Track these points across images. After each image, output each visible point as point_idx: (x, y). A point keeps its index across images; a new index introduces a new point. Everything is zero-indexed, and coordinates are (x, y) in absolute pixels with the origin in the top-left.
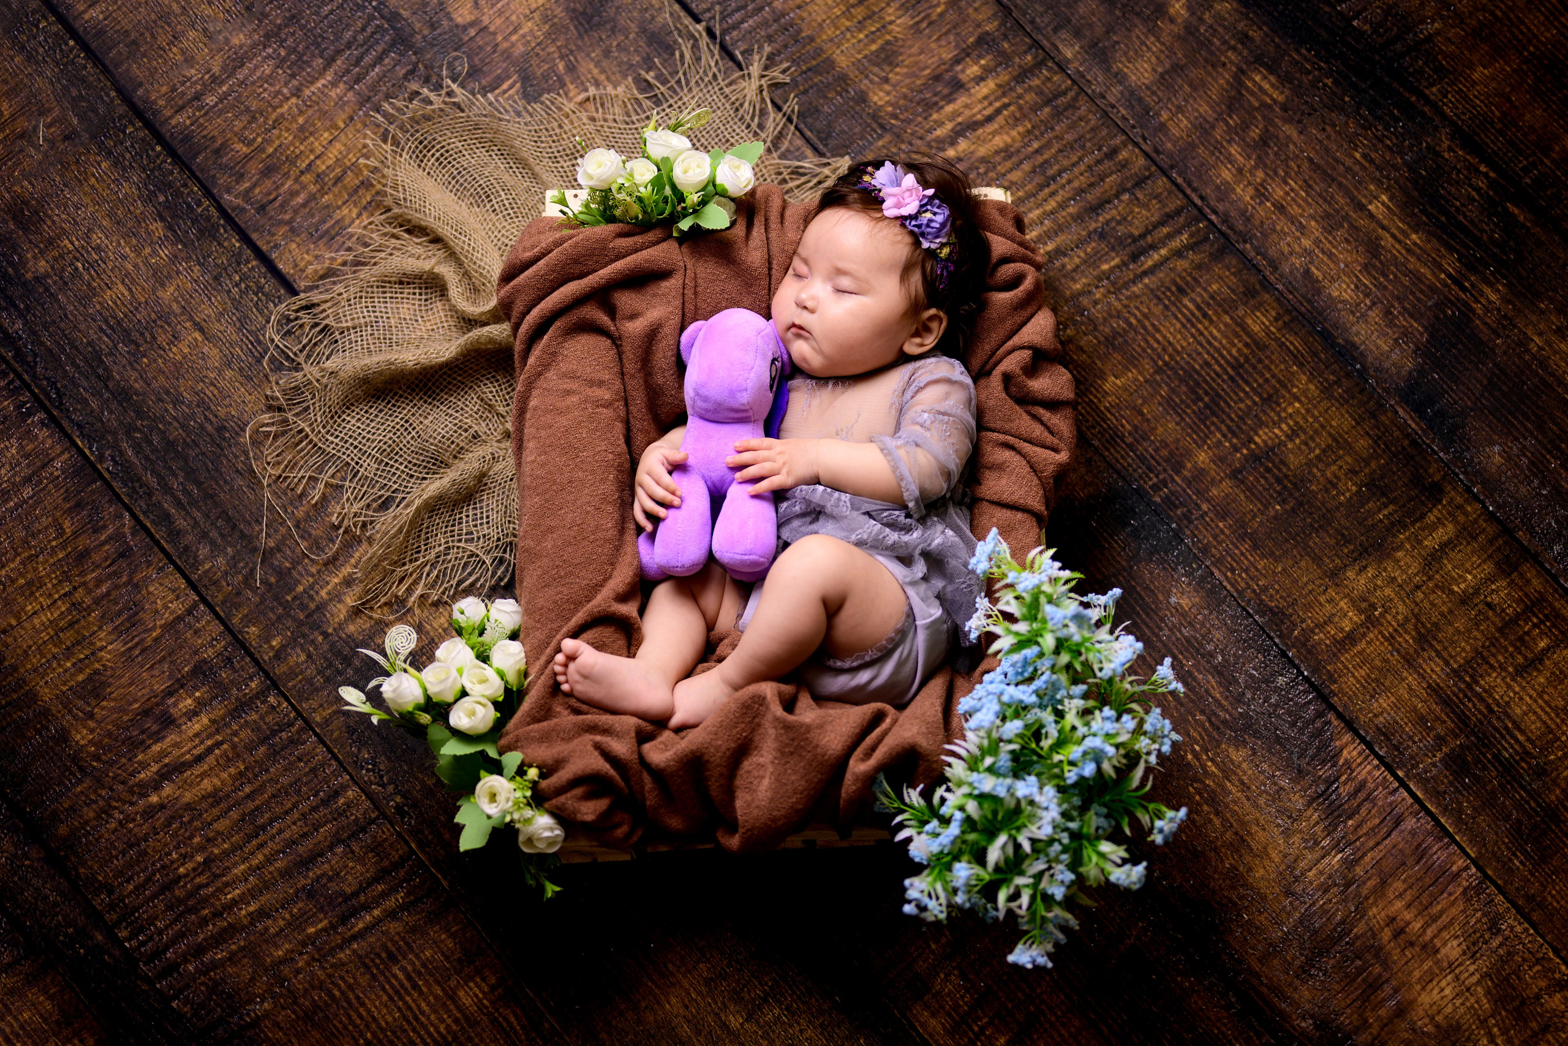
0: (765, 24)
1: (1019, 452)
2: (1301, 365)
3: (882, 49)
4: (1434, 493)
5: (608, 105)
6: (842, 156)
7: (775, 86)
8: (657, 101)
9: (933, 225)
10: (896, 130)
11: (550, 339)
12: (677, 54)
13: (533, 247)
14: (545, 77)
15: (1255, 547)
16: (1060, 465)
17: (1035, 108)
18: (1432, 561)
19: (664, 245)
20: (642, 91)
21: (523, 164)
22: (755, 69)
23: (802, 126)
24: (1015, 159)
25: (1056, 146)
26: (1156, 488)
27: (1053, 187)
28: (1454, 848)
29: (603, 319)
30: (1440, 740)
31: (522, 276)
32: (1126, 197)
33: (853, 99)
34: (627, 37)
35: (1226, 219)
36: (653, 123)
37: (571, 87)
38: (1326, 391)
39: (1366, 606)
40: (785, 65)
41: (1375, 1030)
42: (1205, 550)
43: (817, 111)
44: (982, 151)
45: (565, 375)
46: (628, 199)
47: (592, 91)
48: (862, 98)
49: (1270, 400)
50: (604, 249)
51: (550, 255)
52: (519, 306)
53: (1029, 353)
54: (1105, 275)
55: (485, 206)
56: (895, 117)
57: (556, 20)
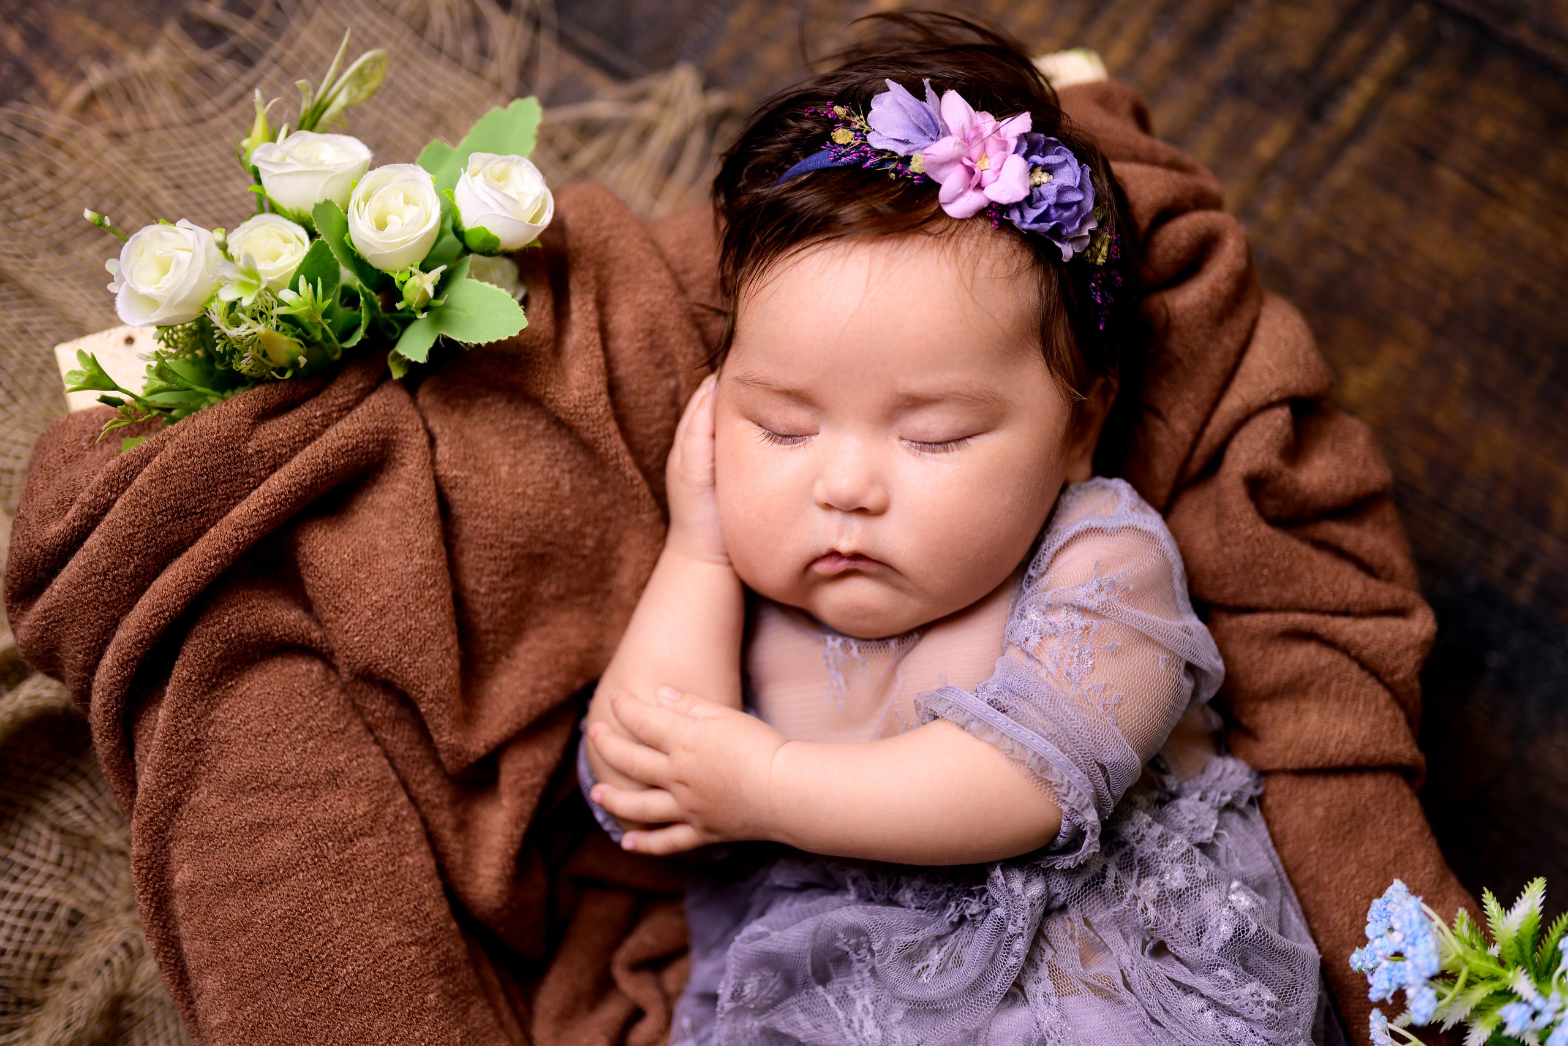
1: (1328, 642)
5: (140, 94)
8: (245, 58)
11: (175, 715)
13: (63, 506)
16: (1425, 642)
19: (376, 400)
20: (204, 45)
23: (567, 29)
26: (1514, 573)
29: (288, 620)
31: (59, 583)
36: (260, 126)
37: (50, 78)
46: (260, 329)
47: (97, 76)
50: (239, 459)
51: (109, 517)
52: (73, 655)
53: (1280, 417)
54: (1273, 166)
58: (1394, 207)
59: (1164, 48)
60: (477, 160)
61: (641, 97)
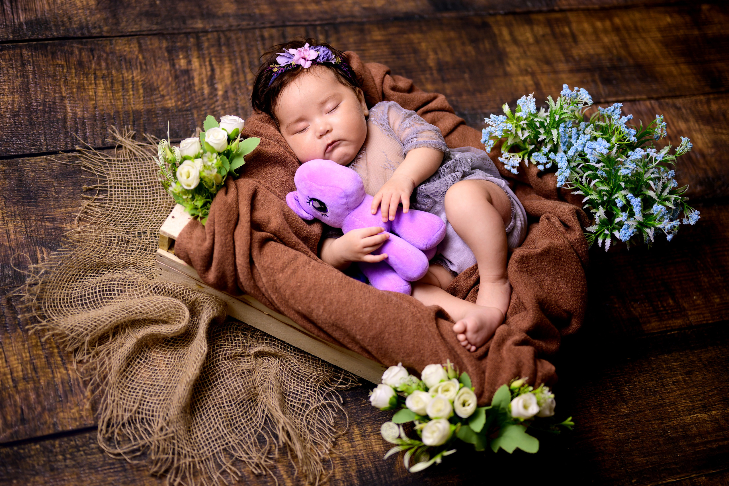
0: (93, 126)
2: (405, 33)
3: (145, 89)
4: (485, 26)
10: (193, 106)
14: (49, 234)
15: (480, 92)
17: (220, 51)
18: (515, 41)
22: (120, 138)
24: (241, 72)
25: (245, 54)
28: (641, 102)
29: (262, 234)
30: (594, 81)
33: (163, 114)
34: (54, 186)
35: (321, 19)
37: (64, 225)
38: (421, 32)
39: (525, 72)
41: (708, 168)
42: (473, 109)
43: (160, 130)
44: (228, 81)
48: (166, 110)
49: (415, 51)
55: (115, 295)
56: (185, 103)
57: (17, 212)
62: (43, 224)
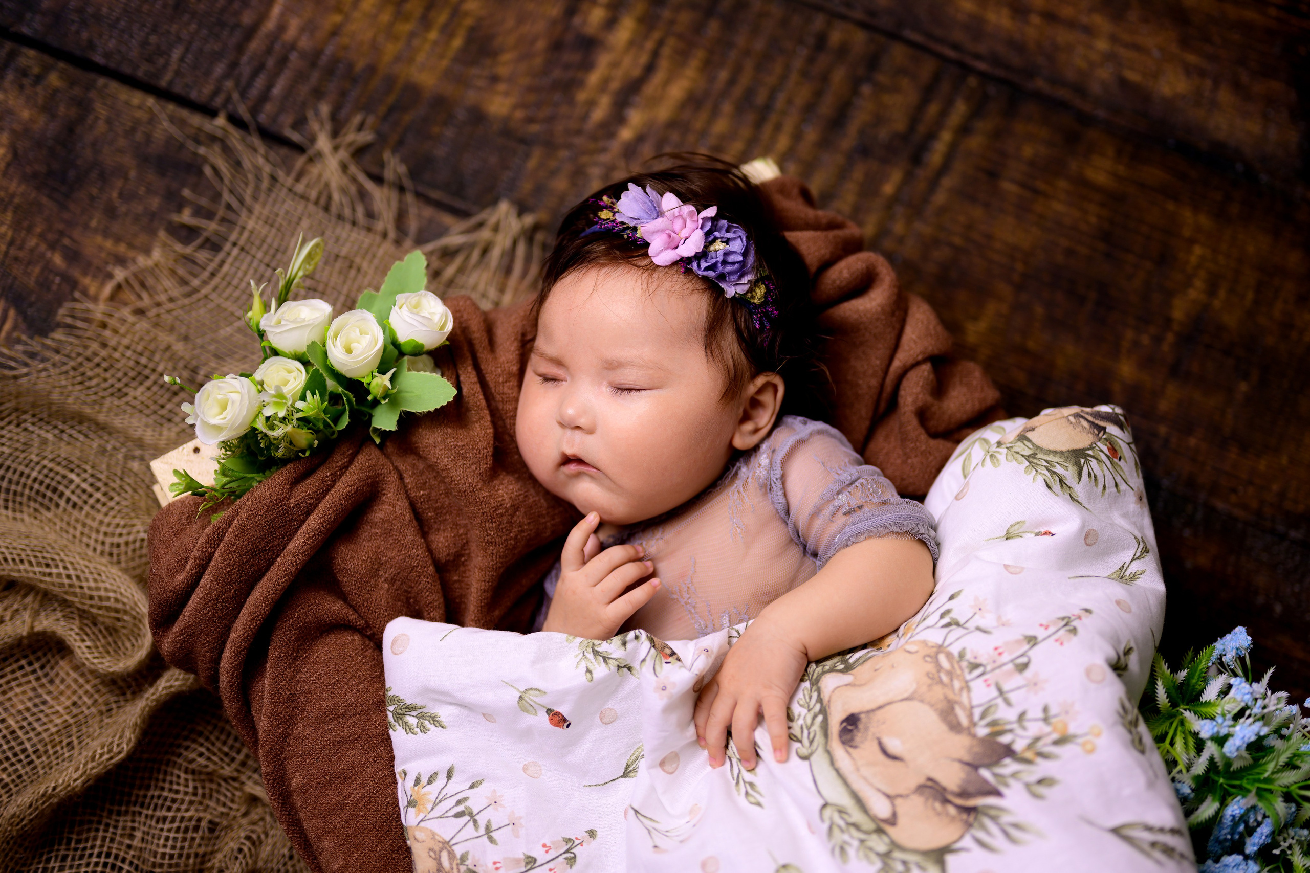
0: (300, 77)
2: (1176, 199)
3: (470, 40)
5: (150, 281)
6: (495, 202)
7: (359, 152)
8: (214, 246)
9: (732, 258)
11: (275, 680)
12: (208, 171)
13: (183, 563)
14: (44, 284)
15: (1245, 447)
17: (698, 28)
19: (361, 459)
20: (186, 241)
21: (80, 419)
22: (323, 143)
23: (421, 189)
24: (708, 105)
25: (749, 66)
27: (773, 118)
29: (333, 607)
31: (188, 611)
32: (866, 89)
33: (466, 123)
34: (126, 178)
35: (995, 60)
36: (257, 303)
37: (87, 281)
40: (357, 119)
43: (430, 159)
44: (663, 113)
45: (322, 719)
46: (289, 428)
47: (120, 274)
48: (478, 116)
49: (1165, 259)
50: (286, 512)
51: (212, 563)
52: (203, 654)
53: (926, 368)
54: (894, 200)
55: (57, 505)
56: (530, 120)
57: (17, 200)
58: (978, 212)
59: (811, 135)
60: (400, 298)
61: (480, 225)
62: (49, 254)
